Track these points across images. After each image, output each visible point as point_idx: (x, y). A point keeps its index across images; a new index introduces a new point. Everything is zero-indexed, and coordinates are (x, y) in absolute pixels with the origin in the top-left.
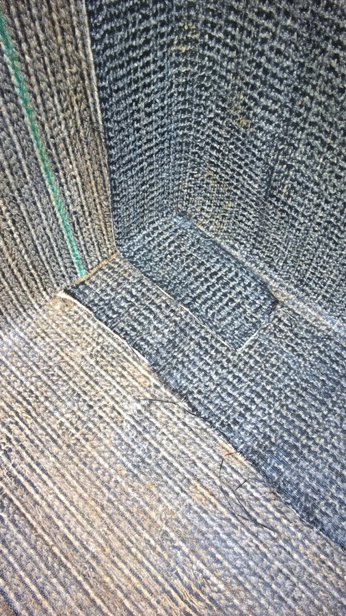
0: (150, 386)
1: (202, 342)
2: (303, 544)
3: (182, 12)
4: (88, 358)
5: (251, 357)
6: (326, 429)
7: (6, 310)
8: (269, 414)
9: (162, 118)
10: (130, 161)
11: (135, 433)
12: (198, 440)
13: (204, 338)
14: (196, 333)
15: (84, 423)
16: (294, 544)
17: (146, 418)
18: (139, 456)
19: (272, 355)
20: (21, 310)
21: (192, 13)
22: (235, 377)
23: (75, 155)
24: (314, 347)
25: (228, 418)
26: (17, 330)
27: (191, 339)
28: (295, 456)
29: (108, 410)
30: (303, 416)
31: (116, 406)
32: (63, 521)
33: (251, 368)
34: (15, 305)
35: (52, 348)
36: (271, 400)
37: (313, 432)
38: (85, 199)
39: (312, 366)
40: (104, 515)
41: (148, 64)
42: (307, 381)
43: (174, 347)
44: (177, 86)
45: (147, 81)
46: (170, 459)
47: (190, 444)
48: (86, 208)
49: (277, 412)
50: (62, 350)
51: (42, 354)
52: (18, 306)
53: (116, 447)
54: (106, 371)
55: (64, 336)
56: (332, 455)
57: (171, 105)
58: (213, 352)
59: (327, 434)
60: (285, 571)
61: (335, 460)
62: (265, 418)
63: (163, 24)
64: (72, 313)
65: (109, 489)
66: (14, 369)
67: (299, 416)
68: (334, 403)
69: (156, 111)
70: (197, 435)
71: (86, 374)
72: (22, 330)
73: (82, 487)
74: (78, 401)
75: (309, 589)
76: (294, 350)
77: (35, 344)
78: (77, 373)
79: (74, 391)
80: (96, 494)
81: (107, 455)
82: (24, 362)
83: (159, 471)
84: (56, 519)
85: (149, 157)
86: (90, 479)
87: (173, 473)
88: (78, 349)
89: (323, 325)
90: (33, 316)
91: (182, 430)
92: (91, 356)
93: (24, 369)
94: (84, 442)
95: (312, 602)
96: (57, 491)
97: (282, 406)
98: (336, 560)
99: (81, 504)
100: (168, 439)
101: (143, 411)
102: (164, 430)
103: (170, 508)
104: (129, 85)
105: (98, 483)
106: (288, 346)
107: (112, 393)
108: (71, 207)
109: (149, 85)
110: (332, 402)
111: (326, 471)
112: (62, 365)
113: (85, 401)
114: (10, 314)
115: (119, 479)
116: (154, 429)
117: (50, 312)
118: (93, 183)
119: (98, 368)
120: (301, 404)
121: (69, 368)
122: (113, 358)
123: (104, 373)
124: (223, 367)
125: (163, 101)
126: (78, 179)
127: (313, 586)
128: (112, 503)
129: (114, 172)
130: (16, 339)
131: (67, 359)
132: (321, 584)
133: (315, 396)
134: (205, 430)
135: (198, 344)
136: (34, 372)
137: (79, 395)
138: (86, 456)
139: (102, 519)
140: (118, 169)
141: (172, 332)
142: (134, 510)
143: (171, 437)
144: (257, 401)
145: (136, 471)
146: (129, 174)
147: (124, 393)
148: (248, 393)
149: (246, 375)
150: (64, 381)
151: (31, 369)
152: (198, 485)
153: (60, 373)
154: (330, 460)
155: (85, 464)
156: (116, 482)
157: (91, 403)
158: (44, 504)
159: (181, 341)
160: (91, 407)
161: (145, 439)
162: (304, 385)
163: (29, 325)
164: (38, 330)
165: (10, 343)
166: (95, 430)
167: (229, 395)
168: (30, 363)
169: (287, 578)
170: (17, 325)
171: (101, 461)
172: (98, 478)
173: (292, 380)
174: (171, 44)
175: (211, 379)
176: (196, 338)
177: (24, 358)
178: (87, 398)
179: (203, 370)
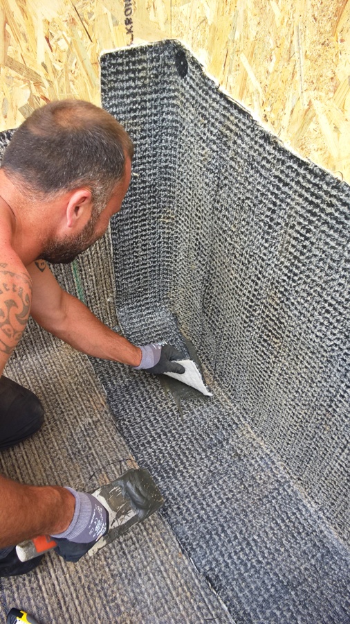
0: (102, 411)
1: (145, 393)
2: (152, 528)
3: (166, 204)
4: (73, 385)
5: (171, 410)
6: (198, 466)
7: (35, 342)
8: (167, 446)
9: (154, 253)
10: (130, 273)
11: (82, 435)
12: (117, 450)
13: (147, 391)
14: (144, 387)
15: (55, 420)
16: (147, 527)
17: (92, 428)
18: (78, 448)
19: (185, 413)
20: (45, 345)
21: (171, 205)
22: (155, 419)
23: (93, 265)
24: (215, 417)
25: (139, 441)
26: (39, 357)
27: (139, 389)
28: (171, 475)
29: (72, 417)
30: (187, 454)
31: (77, 417)
32: (20, 470)
33: (168, 417)
34: (41, 341)
35: (55, 373)
36: (172, 439)
37: (190, 465)
38: (97, 289)
39: (208, 427)
40: (44, 474)
41: (145, 225)
42: (200, 435)
43: (127, 390)
44: (164, 238)
45: (144, 233)
46: (95, 455)
47: (111, 451)
48: (97, 295)
49: (172, 447)
50: (60, 375)
51: (47, 375)
52: (43, 342)
53: (67, 440)
54: (80, 395)
55: (64, 368)
56: (196, 482)
57: (159, 247)
58: (149, 401)
59: (198, 469)
60: (134, 539)
61: (196, 485)
62: (163, 448)
63: (154, 208)
64: (74, 356)
65: (53, 461)
66: (28, 378)
67: (184, 454)
68: (212, 453)
69: (149, 249)
70: (117, 447)
71: (68, 393)
72: (41, 358)
73: (39, 456)
74: (57, 407)
75: (144, 554)
76: (201, 415)
77: (46, 368)
78: (63, 391)
79: (57, 400)
80: (45, 461)
81: (60, 442)
82: (36, 377)
83: (86, 460)
84: (17, 468)
85: (144, 273)
86: (45, 452)
87: (94, 464)
88: (69, 378)
89: (228, 405)
90: (51, 352)
91: (110, 441)
92: (75, 384)
93: (34, 381)
94: (50, 431)
95: (142, 562)
96: (24, 453)
97: (177, 444)
98: (169, 544)
99: (34, 464)
100: (99, 444)
101: (92, 424)
102: (99, 439)
103: (83, 482)
104: (132, 234)
105: (48, 456)
106: (198, 410)
107: (78, 409)
108: (87, 292)
109: (145, 235)
110: (211, 452)
111: (187, 489)
112: (57, 384)
113: (60, 408)
114: (37, 346)
115: (61, 458)
116: (93, 436)
117: (62, 352)
118: (103, 281)
119: (76, 392)
120: (190, 447)
121: (59, 387)
122: (87, 389)
123: (78, 396)
124: (150, 411)
125: (154, 244)
126: (94, 277)
127: (147, 553)
128: (51, 469)
129: (118, 277)
130: (36, 362)
131: (61, 381)
132: (152, 554)
133: (201, 445)
134: (124, 446)
135: (142, 393)
136: (39, 383)
137: (58, 404)
138: (48, 439)
139: (42, 476)
140: (122, 276)
141: (129, 381)
142: (62, 477)
143: (101, 443)
144: (163, 437)
145: (72, 456)
146: (129, 280)
147: (85, 411)
148: (159, 431)
149: (163, 420)
150: (53, 393)
151: (38, 382)
152: (105, 475)
153: (53, 389)
154: (193, 484)
155: (45, 443)
156: (59, 459)
157: (64, 410)
158: (14, 458)
159: (133, 388)
160: (62, 412)
161: (86, 440)
162: (198, 437)
163: (47, 356)
164: (51, 361)
165: (32, 363)
166: (59, 426)
167: (147, 428)
168: (38, 378)
169: (134, 543)
170: (40, 354)
171: (55, 444)
172: (50, 453)
173: (191, 432)
174: (160, 217)
175: (140, 416)
176: (143, 389)
177: (36, 374)
178: (62, 407)
179: (137, 409)
